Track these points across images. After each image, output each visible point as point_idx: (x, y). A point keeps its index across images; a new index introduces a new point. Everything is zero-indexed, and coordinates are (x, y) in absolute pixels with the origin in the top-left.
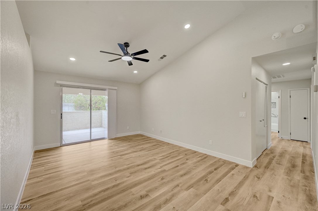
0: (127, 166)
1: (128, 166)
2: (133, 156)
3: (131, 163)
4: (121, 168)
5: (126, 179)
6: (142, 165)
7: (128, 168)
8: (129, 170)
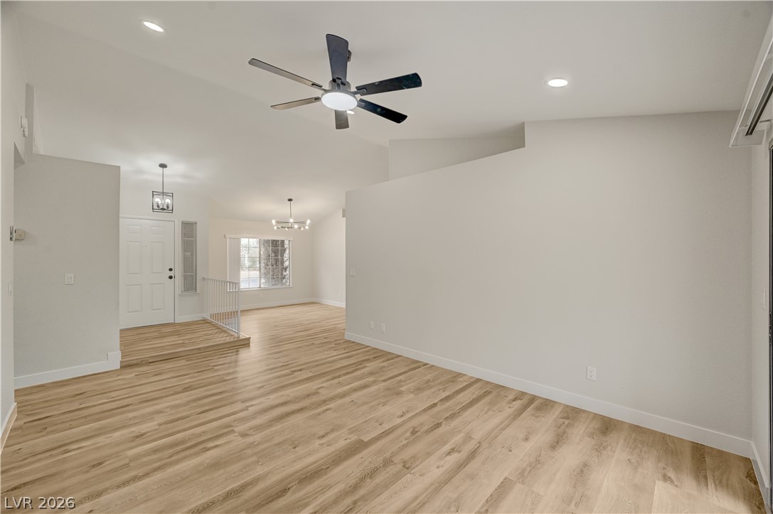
0: (327, 407)
2: (317, 442)
3: (319, 414)
4: (340, 402)
5: (324, 385)
6: (293, 413)
7: (324, 402)
8: (323, 398)
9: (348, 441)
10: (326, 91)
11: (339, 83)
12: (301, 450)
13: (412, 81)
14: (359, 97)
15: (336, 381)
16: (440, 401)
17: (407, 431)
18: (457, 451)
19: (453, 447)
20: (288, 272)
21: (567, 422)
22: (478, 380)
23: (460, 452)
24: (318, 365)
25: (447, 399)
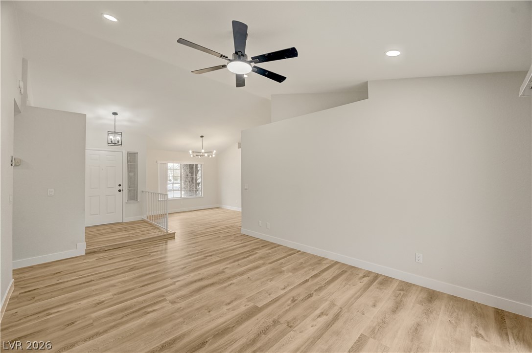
1: (230, 282)
2: (225, 308)
3: (225, 287)
4: (240, 278)
5: (228, 266)
6: (207, 286)
7: (229, 278)
8: (227, 276)
9: (247, 307)
10: (230, 61)
11: (239, 54)
12: (214, 314)
13: (291, 53)
14: (253, 64)
15: (236, 263)
16: (311, 277)
17: (288, 299)
18: (325, 314)
19: (322, 311)
20: (200, 187)
21: (402, 293)
22: (337, 263)
23: (327, 315)
24: (223, 252)
25: (316, 276)
